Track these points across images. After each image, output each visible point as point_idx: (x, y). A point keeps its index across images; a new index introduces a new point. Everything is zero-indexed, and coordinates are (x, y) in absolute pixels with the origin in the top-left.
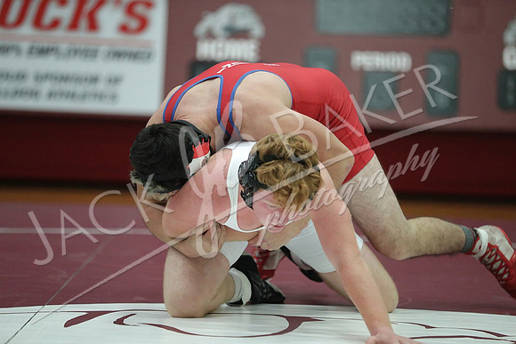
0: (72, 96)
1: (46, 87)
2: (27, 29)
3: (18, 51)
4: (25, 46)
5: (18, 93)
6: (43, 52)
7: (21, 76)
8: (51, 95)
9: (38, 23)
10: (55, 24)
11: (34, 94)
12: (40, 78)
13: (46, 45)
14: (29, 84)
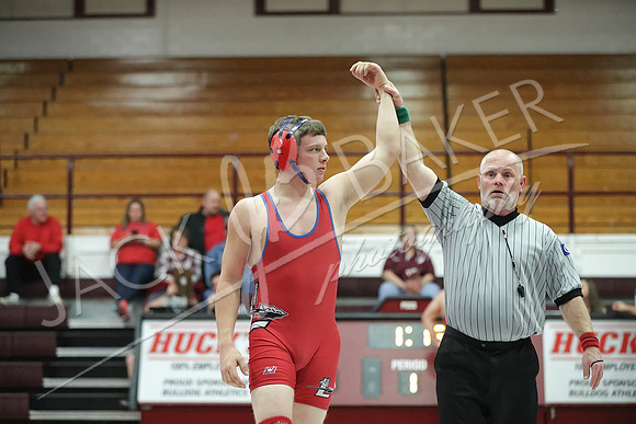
0: (219, 393)
1: (204, 388)
2: (192, 353)
3: (187, 366)
4: (191, 363)
5: (188, 393)
6: (202, 367)
7: (189, 382)
8: (207, 393)
9: (199, 350)
10: (209, 349)
11: (197, 393)
12: (200, 383)
13: (203, 362)
14: (194, 387)
